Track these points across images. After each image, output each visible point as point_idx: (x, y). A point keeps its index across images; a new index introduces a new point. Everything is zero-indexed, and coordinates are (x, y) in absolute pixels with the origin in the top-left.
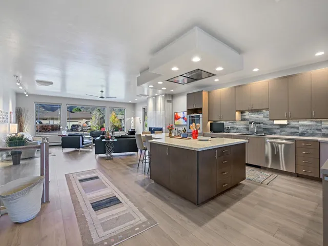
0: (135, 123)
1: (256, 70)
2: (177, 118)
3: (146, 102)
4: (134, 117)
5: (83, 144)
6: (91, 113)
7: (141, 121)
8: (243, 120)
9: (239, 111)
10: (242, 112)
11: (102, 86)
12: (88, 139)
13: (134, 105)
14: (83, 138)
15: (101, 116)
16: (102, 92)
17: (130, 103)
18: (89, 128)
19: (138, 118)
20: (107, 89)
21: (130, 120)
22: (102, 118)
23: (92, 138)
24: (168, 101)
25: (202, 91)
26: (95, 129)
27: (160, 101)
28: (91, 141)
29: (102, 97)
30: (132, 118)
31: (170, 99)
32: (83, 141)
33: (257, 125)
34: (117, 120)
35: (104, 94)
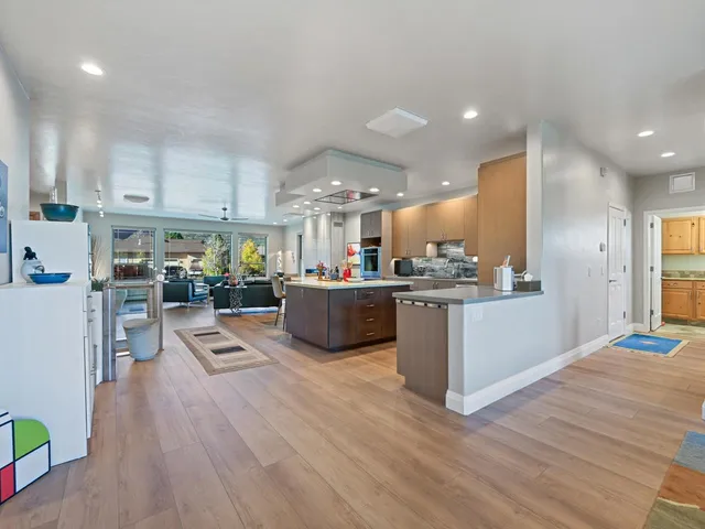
0: (284, 262)
1: (446, 183)
2: (351, 254)
3: (302, 224)
4: (283, 252)
5: (193, 296)
6: (203, 242)
7: (296, 258)
8: (440, 255)
9: (433, 242)
10: (439, 244)
11: (225, 202)
12: (201, 288)
13: (283, 229)
14: (193, 286)
15: (224, 249)
16: (225, 209)
17: (274, 227)
18: (199, 273)
19: (289, 253)
20: (235, 205)
21: (276, 257)
22: (227, 253)
23: (208, 287)
24: (337, 224)
25: (381, 211)
26: (211, 275)
27: (323, 223)
28: (207, 292)
29: (225, 219)
30: (280, 253)
31: (340, 221)
32: (194, 291)
33: (456, 264)
34: (255, 256)
35: (228, 214)
